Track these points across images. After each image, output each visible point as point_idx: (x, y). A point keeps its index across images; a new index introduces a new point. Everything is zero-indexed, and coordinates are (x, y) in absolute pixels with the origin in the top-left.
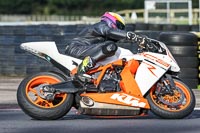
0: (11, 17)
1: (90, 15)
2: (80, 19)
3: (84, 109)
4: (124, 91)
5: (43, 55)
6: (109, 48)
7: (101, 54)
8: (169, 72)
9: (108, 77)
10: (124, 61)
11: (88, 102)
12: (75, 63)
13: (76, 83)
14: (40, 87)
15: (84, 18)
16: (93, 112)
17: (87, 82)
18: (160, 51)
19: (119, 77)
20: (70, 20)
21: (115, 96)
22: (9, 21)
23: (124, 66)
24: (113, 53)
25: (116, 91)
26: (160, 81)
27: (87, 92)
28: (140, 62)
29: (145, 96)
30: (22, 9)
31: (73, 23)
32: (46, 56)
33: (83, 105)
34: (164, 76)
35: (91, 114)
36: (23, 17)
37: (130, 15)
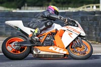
0: (32, 8)
1: (72, 7)
2: (67, 9)
3: (35, 54)
4: (56, 46)
5: (16, 27)
6: (48, 24)
7: (44, 27)
8: (80, 36)
9: (48, 38)
10: (57, 30)
11: (37, 51)
12: (32, 31)
13: (32, 41)
14: (13, 44)
15: (70, 8)
16: (40, 56)
17: (37, 41)
18: (76, 25)
19: (54, 39)
20: (62, 9)
21: (51, 48)
22: (31, 10)
23: (56, 33)
24: (50, 26)
25: (51, 46)
26: (74, 40)
27: (37, 46)
28: (65, 31)
29: (66, 48)
30: (38, 4)
31: (64, 11)
32: (18, 28)
33: (35, 52)
34: (77, 38)
35: (39, 57)
36: (39, 8)
37: (93, 7)
